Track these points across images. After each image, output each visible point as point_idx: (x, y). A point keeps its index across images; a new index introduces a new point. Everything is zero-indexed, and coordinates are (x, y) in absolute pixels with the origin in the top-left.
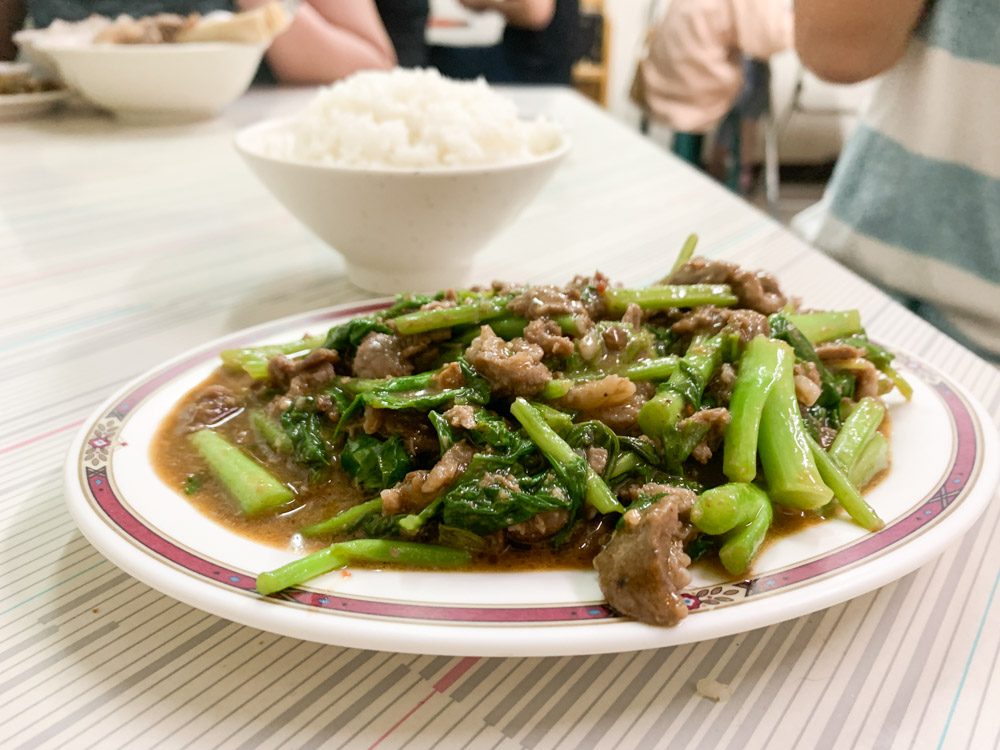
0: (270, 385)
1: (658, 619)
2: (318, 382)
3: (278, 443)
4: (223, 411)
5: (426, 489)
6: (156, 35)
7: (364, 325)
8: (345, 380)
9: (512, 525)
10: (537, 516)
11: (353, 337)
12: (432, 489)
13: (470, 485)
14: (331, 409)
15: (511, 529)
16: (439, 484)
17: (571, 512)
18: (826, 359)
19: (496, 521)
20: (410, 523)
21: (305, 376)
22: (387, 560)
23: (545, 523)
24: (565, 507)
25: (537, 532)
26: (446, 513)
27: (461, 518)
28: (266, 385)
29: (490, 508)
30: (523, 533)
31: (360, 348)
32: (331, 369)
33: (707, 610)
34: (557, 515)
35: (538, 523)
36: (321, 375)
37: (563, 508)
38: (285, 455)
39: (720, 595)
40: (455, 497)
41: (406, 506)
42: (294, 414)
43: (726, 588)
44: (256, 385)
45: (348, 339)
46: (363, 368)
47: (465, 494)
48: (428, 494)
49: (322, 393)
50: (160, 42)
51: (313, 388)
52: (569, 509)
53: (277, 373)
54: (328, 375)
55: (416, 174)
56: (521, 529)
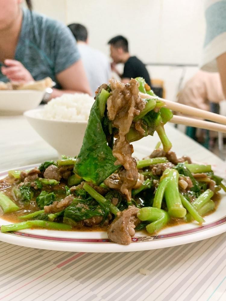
0: (20, 180)
1: (122, 242)
2: (33, 179)
3: (17, 195)
4: (5, 186)
5: (58, 206)
6: (11, 88)
7: (49, 162)
8: (40, 179)
9: (85, 219)
10: (93, 218)
11: (45, 166)
12: (60, 207)
13: (73, 206)
14: (35, 186)
15: (85, 221)
16: (62, 206)
17: (104, 217)
18: (196, 178)
19: (80, 218)
20: (51, 216)
21: (29, 177)
22: (44, 227)
23: (95, 220)
24: (102, 215)
25: (93, 223)
26: (65, 214)
27: (70, 216)
28: (19, 180)
29: (79, 214)
30: (88, 222)
31: (46, 169)
32: (37, 175)
33: (140, 242)
34: (99, 217)
35: (93, 220)
36: (33, 177)
37: (101, 215)
38: (19, 198)
39: (145, 239)
40: (68, 209)
41: (52, 211)
42: (24, 187)
43: (147, 237)
44: (16, 180)
45: (44, 166)
46: (46, 175)
47: (71, 209)
48: (58, 208)
49: (33, 181)
50: (12, 90)
51: (31, 180)
52: (103, 216)
53: (22, 176)
54: (36, 177)
55: (77, 123)
56: (88, 221)
